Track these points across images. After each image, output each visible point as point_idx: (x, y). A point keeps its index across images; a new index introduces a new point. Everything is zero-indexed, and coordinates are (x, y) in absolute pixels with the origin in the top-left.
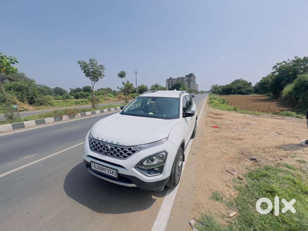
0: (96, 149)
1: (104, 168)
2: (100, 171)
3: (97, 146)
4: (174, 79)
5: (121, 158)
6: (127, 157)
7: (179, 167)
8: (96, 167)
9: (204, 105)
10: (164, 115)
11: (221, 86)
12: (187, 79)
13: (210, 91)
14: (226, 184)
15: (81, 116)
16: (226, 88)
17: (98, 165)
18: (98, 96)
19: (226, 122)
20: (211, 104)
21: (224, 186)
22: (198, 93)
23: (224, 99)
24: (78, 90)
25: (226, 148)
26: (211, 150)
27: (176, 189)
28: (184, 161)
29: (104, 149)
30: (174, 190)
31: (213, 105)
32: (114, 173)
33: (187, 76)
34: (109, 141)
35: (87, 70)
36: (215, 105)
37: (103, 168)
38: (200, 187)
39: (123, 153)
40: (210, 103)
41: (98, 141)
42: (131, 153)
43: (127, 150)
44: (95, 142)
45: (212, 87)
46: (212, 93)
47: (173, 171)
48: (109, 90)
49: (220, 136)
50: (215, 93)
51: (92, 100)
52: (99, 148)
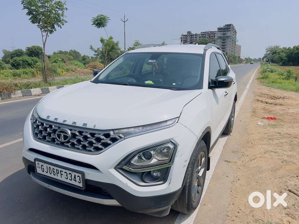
0: (44, 138)
1: (60, 169)
2: (52, 176)
3: (46, 130)
4: (196, 35)
5: (90, 151)
6: (101, 149)
7: (198, 177)
8: (45, 170)
9: (251, 81)
10: (174, 84)
11: (285, 48)
12: (220, 34)
13: (263, 59)
14: (287, 213)
15: (23, 96)
16: (294, 52)
17: (49, 166)
18: (54, 64)
19: (291, 111)
20: (264, 80)
21: (284, 215)
22: (241, 61)
23: (289, 72)
24: (19, 53)
25: (290, 153)
26: (260, 155)
27: (192, 216)
28: (208, 169)
29: (59, 136)
30: (189, 218)
31: (267, 81)
32: (77, 179)
33: (220, 29)
34: (69, 122)
35: (34, 10)
36: (273, 82)
37: (57, 170)
38: (237, 214)
39: (94, 141)
40: (263, 78)
41: (47, 123)
42: (109, 142)
43: (102, 137)
44: (42, 124)
45: (267, 51)
46: (267, 61)
47: (188, 180)
48: (75, 55)
49: (279, 133)
50: (273, 61)
51: (43, 71)
52: (49, 134)
